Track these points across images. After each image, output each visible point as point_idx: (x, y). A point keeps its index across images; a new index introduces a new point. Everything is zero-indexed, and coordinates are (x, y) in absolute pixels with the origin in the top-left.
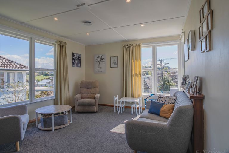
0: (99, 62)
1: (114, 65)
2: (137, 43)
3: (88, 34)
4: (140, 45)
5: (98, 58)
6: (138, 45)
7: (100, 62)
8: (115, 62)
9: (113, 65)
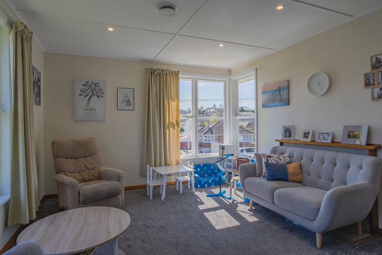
0: (89, 96)
1: (126, 105)
2: (175, 69)
3: (111, 29)
4: (178, 73)
5: (84, 87)
6: (175, 73)
7: (92, 96)
8: (128, 101)
9: (122, 106)
